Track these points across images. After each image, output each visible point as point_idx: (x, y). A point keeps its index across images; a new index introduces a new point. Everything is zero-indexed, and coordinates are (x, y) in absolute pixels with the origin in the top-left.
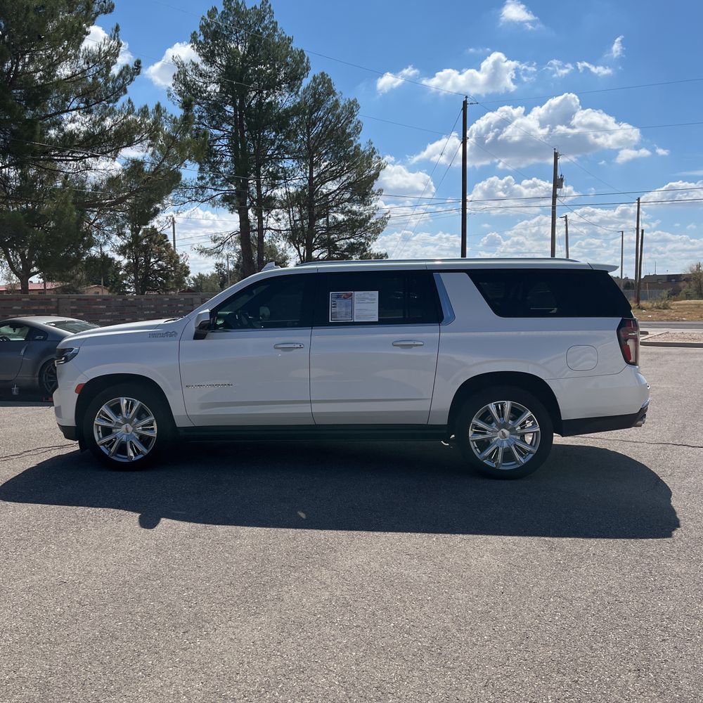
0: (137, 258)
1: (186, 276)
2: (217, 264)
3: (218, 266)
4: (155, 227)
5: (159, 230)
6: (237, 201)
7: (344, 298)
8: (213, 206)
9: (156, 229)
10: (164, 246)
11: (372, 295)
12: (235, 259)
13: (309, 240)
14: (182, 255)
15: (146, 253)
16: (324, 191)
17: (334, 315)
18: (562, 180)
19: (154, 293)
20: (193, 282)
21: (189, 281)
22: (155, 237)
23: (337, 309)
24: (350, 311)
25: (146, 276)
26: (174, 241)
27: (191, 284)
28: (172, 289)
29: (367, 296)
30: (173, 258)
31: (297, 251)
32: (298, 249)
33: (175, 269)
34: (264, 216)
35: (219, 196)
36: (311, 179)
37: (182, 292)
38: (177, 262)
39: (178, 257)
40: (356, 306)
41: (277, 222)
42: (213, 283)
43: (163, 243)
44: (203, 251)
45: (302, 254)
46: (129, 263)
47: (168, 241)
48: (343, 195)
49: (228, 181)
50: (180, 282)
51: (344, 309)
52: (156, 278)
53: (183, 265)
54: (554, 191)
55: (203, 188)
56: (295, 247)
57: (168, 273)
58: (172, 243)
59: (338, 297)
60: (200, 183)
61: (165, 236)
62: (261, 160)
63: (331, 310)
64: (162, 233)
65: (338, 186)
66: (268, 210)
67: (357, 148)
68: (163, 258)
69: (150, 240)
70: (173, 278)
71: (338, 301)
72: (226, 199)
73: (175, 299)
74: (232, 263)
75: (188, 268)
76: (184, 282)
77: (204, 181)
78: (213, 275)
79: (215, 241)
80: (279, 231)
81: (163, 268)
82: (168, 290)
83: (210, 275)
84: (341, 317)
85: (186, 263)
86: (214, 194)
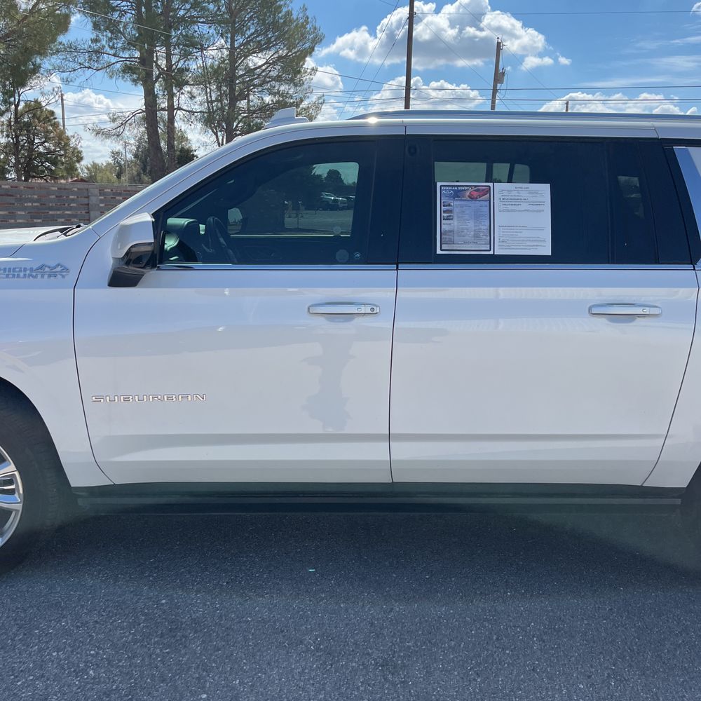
0: (17, 137)
1: (78, 161)
2: (113, 153)
3: (115, 154)
4: (39, 100)
5: (43, 104)
6: (142, 72)
7: (472, 198)
8: (111, 77)
9: (40, 103)
10: (51, 125)
11: (536, 192)
12: (134, 147)
13: (229, 124)
14: (74, 137)
15: (28, 131)
16: (251, 65)
17: (449, 237)
18: (503, 74)
19: (39, 181)
20: (86, 171)
21: (82, 170)
22: (39, 113)
23: (455, 224)
24: (485, 227)
25: (30, 159)
26: (63, 119)
27: (84, 174)
28: (63, 177)
29: (524, 195)
30: (61, 139)
31: (214, 137)
32: (216, 134)
33: (66, 153)
34: (175, 91)
35: (118, 65)
36: (232, 50)
37: (76, 181)
38: (67, 144)
39: (68, 139)
40: (500, 218)
41: (191, 100)
42: (108, 173)
43: (49, 121)
44: (99, 132)
45: (220, 141)
46: (8, 143)
47: (55, 118)
48: (270, 71)
49: (131, 44)
50: (71, 170)
51: (471, 224)
52: (42, 163)
53: (75, 149)
54: (495, 86)
55: (98, 52)
56: (213, 131)
57: (56, 157)
58: (61, 121)
59: (457, 194)
60: (95, 46)
61: (52, 113)
62: (172, 22)
63: (441, 226)
64: (48, 108)
65: (265, 61)
66: (181, 85)
67: (289, 13)
68: (49, 139)
69: (34, 116)
70: (63, 164)
71: (456, 203)
72: (128, 69)
73: (65, 189)
74: (131, 152)
75: (80, 152)
76: (76, 170)
77: (99, 44)
78: (109, 164)
79: (114, 120)
80: (192, 112)
81: (50, 152)
82: (56, 178)
83: (105, 164)
84: (465, 243)
85: (78, 147)
86: (113, 60)
